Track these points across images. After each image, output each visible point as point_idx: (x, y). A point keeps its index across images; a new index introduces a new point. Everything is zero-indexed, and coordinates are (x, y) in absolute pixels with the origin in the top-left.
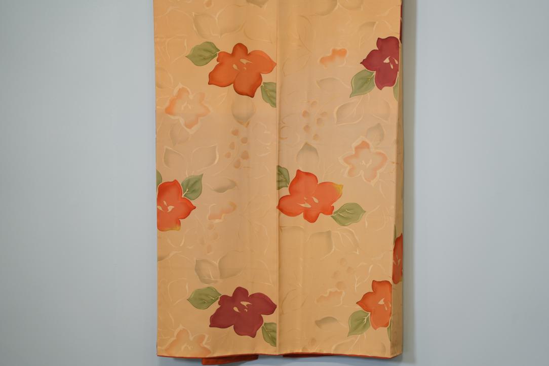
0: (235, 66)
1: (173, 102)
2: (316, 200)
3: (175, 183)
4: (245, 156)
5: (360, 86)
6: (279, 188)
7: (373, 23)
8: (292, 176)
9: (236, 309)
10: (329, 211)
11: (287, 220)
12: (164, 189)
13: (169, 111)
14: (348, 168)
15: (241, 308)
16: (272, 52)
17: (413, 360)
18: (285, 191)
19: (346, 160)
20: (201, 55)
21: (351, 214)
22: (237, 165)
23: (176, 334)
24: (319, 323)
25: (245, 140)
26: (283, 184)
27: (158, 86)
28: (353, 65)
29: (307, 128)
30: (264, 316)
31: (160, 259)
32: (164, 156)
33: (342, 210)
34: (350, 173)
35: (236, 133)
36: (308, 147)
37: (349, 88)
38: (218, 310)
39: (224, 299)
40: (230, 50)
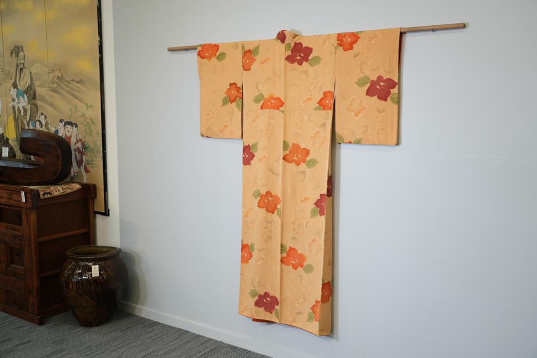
0: (266, 200)
1: (248, 213)
2: (297, 261)
3: (247, 245)
4: (270, 238)
5: (313, 215)
6: (281, 253)
7: (318, 188)
8: (288, 249)
9: (265, 301)
10: (302, 266)
11: (285, 267)
12: (244, 247)
13: (246, 216)
14: (309, 248)
15: (267, 300)
16: (280, 195)
17: (337, 339)
18: (285, 255)
19: (308, 245)
20: (257, 194)
21: (309, 269)
22: (266, 241)
23: (245, 305)
24: (297, 313)
25: (270, 231)
26: (283, 252)
27: (243, 205)
28: (311, 205)
29: (294, 229)
30: (276, 306)
31: (241, 274)
32: (245, 233)
33: (306, 267)
34: (310, 251)
35: (266, 228)
36: (294, 238)
37: (309, 215)
38: (258, 300)
39: (260, 296)
40: (264, 194)
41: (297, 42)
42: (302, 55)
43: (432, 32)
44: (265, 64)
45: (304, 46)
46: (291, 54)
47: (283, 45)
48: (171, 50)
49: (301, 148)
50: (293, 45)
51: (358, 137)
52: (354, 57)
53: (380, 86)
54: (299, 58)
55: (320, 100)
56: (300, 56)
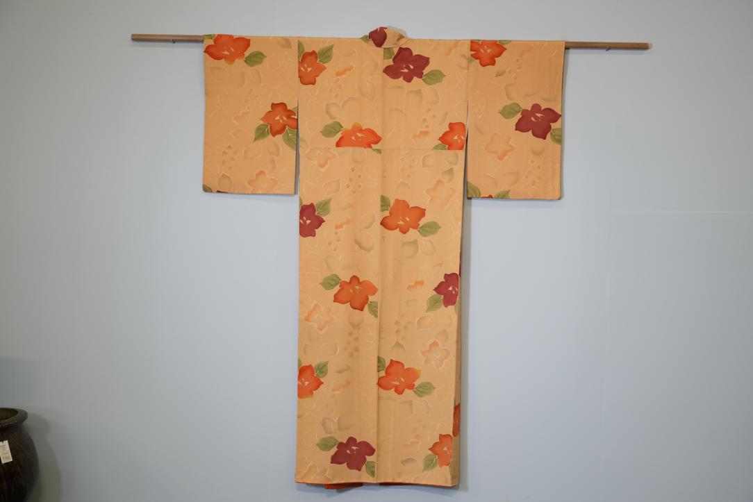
0: (351, 291)
1: (310, 314)
2: (403, 380)
3: (310, 366)
4: (357, 349)
5: (433, 305)
6: (378, 371)
7: (441, 265)
8: (387, 363)
9: (348, 451)
10: (411, 387)
11: (384, 393)
12: (303, 371)
13: (307, 319)
14: (425, 358)
15: (352, 451)
16: (375, 282)
17: (466, 489)
18: (383, 373)
19: (423, 353)
20: (330, 282)
21: (426, 389)
22: (351, 355)
23: (308, 468)
24: (403, 462)
25: (357, 339)
26: (381, 368)
27: (301, 302)
28: (428, 292)
29: (398, 332)
30: (367, 457)
31: (299, 417)
32: (303, 349)
33: (420, 387)
34: (426, 362)
35: (350, 334)
36: (398, 345)
37: (426, 306)
38: (336, 452)
39: (341, 445)
40: (348, 280)
41: (404, 47)
42: (412, 67)
43: (604, 51)
44: (343, 76)
45: (414, 54)
46: (392, 63)
47: (380, 50)
48: (137, 39)
49: (410, 206)
50: (396, 51)
51: (503, 188)
52: (496, 76)
53: (536, 118)
54: (406, 71)
55: (443, 135)
56: (408, 68)
